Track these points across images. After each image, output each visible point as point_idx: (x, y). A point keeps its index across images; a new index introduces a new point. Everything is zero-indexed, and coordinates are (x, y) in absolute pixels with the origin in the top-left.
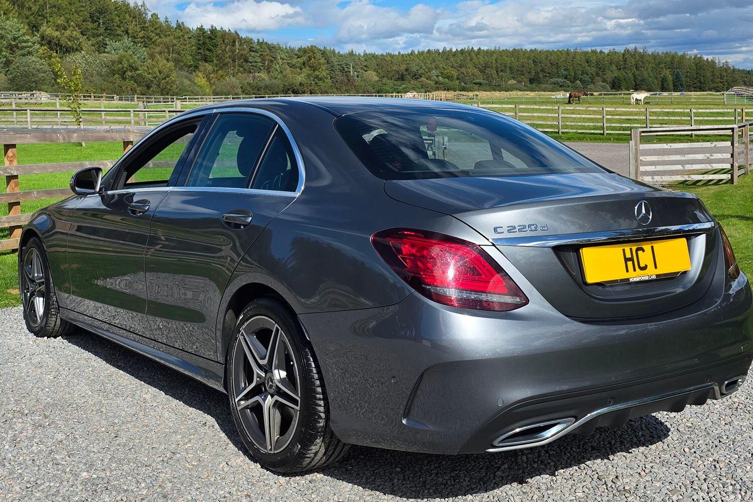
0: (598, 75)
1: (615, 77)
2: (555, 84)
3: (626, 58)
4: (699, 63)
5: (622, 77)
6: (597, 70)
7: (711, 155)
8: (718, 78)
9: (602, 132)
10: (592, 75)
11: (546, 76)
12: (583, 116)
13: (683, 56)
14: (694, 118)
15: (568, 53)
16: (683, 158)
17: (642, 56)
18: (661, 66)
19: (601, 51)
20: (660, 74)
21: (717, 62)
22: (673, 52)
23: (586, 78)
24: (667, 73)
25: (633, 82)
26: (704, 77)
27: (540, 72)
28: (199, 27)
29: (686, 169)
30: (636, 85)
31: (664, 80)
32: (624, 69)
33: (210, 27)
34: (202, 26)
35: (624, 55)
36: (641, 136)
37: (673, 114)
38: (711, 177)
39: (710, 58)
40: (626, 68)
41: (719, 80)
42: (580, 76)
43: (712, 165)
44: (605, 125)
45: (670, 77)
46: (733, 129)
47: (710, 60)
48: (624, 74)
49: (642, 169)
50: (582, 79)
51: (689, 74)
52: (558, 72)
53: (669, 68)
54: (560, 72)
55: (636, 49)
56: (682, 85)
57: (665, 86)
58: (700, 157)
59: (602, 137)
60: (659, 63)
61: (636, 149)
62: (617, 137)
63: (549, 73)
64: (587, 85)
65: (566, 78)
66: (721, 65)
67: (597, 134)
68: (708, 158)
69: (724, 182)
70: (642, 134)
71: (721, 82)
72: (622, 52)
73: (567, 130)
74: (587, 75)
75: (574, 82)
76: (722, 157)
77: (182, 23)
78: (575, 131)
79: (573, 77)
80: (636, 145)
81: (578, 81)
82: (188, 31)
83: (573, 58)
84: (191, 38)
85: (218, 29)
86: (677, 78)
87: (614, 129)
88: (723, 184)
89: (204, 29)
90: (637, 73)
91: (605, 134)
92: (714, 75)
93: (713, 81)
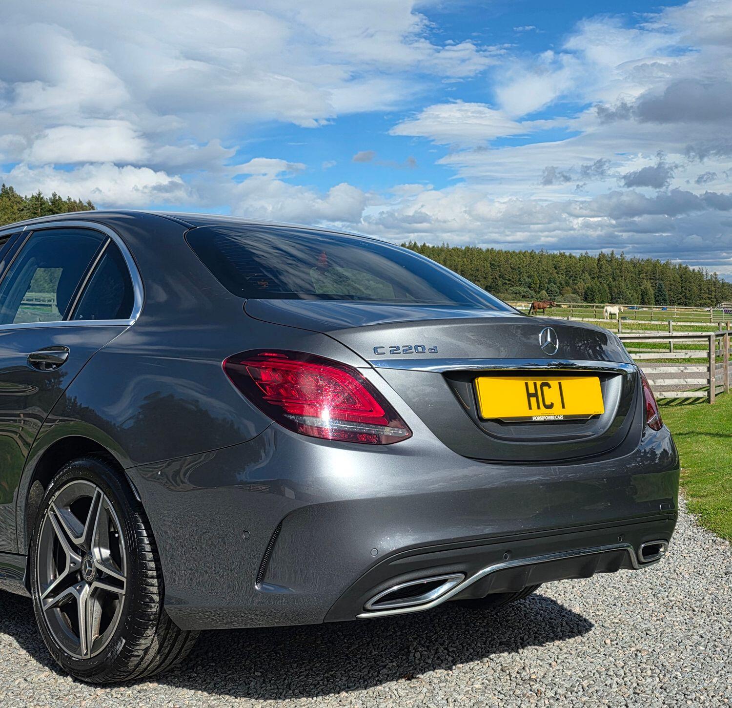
0: (567, 284)
1: (588, 288)
2: (516, 293)
3: (602, 265)
4: (684, 275)
5: (596, 289)
6: (567, 278)
7: (686, 368)
8: (705, 293)
10: (561, 284)
11: (505, 283)
13: (666, 266)
15: (532, 255)
16: (654, 372)
17: (621, 263)
18: (641, 276)
19: (570, 254)
20: (640, 286)
21: (704, 273)
22: (654, 260)
23: (554, 287)
24: (648, 284)
25: (609, 295)
26: (690, 291)
27: (498, 278)
28: (35, 194)
29: (656, 385)
30: (612, 298)
31: (644, 293)
32: (598, 278)
33: (51, 196)
34: (39, 195)
35: (599, 260)
38: (686, 395)
39: (696, 268)
40: (601, 277)
41: (707, 295)
42: (546, 285)
43: (686, 380)
45: (651, 289)
46: (709, 337)
47: (696, 271)
48: (598, 284)
50: (548, 289)
51: (673, 287)
52: (520, 279)
53: (651, 279)
54: (522, 279)
55: (612, 254)
56: (665, 300)
57: (646, 299)
58: (673, 369)
60: (640, 272)
63: (509, 280)
64: (555, 296)
65: (529, 287)
66: (709, 277)
68: (682, 371)
69: (701, 401)
71: (709, 298)
72: (597, 257)
74: (555, 284)
75: (539, 292)
76: (697, 371)
77: (11, 188)
79: (538, 286)
81: (544, 292)
82: (19, 200)
83: (539, 262)
84: (23, 210)
85: (64, 199)
86: (659, 291)
88: (699, 403)
89: (42, 198)
90: (613, 284)
92: (700, 290)
93: (699, 296)
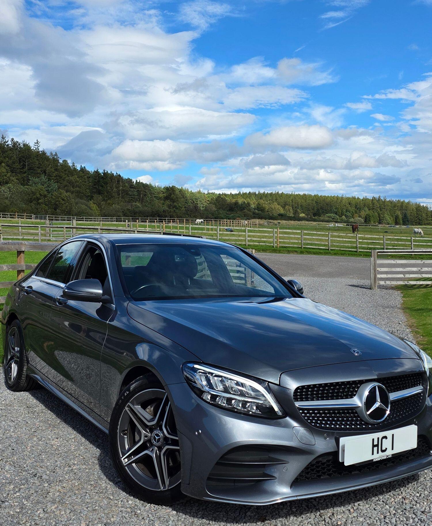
0: (356, 212)
1: (367, 215)
2: (329, 217)
3: (374, 203)
4: (419, 209)
5: (371, 215)
6: (356, 209)
7: (421, 269)
8: (430, 217)
9: (356, 250)
10: (353, 212)
11: (324, 212)
12: (344, 239)
13: (408, 203)
14: (413, 243)
15: (337, 198)
16: (404, 270)
17: (385, 202)
18: (395, 208)
19: (358, 197)
20: (395, 213)
21: (429, 207)
22: (402, 200)
23: (349, 214)
24: (399, 213)
25: (378, 218)
26: (421, 216)
27: (320, 209)
28: (95, 170)
29: (406, 277)
30: (379, 220)
31: (397, 218)
32: (372, 209)
33: (103, 171)
34: (98, 170)
36: (378, 255)
37: (401, 240)
38: (421, 283)
40: (374, 209)
42: (345, 213)
43: (422, 275)
44: (358, 246)
45: (400, 215)
47: (424, 206)
48: (372, 212)
49: (379, 276)
50: (346, 215)
51: (412, 214)
52: (331, 210)
53: (400, 210)
54: (332, 210)
55: (379, 197)
56: (408, 221)
57: (398, 221)
58: (414, 269)
59: (356, 253)
61: (375, 263)
62: (365, 254)
63: (326, 210)
64: (349, 218)
65: (336, 214)
67: (353, 251)
68: (419, 270)
70: (379, 254)
72: (371, 199)
73: (334, 248)
74: (349, 212)
75: (341, 217)
76: (428, 270)
77: (84, 167)
78: (339, 249)
79: (340, 213)
80: (375, 260)
81: (344, 216)
82: (88, 173)
83: (341, 201)
84: (89, 177)
85: (109, 172)
86: (405, 216)
87: (364, 248)
88: (429, 287)
89: (99, 172)
90: (381, 212)
91: (358, 251)
92: (427, 216)
93: (427, 219)
